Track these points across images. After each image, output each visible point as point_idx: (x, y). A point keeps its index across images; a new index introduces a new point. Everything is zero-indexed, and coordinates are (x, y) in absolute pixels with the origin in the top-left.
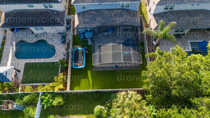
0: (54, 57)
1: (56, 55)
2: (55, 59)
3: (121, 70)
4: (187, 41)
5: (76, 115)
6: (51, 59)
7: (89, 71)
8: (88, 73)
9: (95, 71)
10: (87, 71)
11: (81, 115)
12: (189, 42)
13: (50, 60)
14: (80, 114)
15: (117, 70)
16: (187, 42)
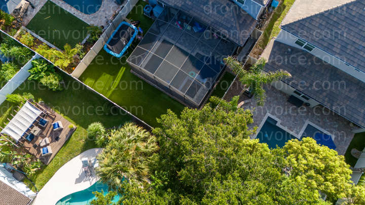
0: (91, 16)
1: (96, 14)
2: (91, 20)
3: (170, 97)
4: (306, 120)
5: (64, 115)
6: (86, 16)
7: (124, 68)
8: (120, 69)
9: (132, 73)
10: (121, 67)
11: (70, 120)
12: (307, 122)
13: (83, 16)
14: (70, 118)
15: (164, 93)
16: (304, 121)
